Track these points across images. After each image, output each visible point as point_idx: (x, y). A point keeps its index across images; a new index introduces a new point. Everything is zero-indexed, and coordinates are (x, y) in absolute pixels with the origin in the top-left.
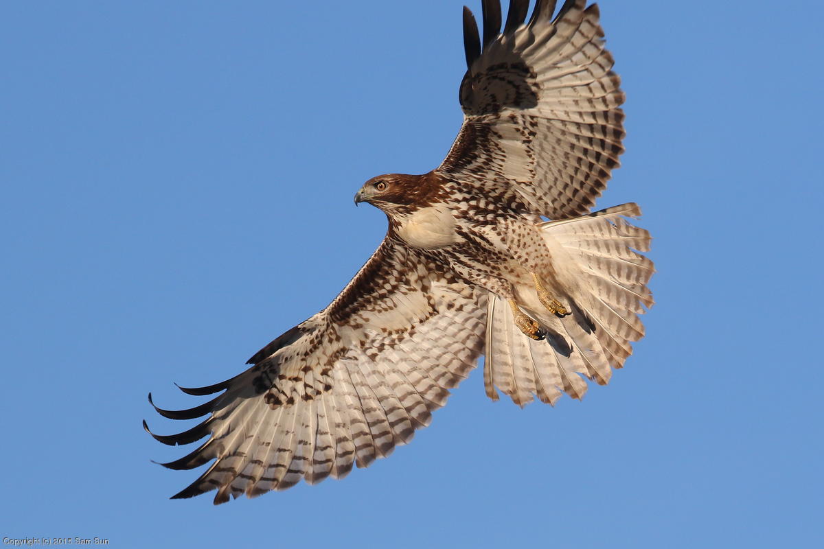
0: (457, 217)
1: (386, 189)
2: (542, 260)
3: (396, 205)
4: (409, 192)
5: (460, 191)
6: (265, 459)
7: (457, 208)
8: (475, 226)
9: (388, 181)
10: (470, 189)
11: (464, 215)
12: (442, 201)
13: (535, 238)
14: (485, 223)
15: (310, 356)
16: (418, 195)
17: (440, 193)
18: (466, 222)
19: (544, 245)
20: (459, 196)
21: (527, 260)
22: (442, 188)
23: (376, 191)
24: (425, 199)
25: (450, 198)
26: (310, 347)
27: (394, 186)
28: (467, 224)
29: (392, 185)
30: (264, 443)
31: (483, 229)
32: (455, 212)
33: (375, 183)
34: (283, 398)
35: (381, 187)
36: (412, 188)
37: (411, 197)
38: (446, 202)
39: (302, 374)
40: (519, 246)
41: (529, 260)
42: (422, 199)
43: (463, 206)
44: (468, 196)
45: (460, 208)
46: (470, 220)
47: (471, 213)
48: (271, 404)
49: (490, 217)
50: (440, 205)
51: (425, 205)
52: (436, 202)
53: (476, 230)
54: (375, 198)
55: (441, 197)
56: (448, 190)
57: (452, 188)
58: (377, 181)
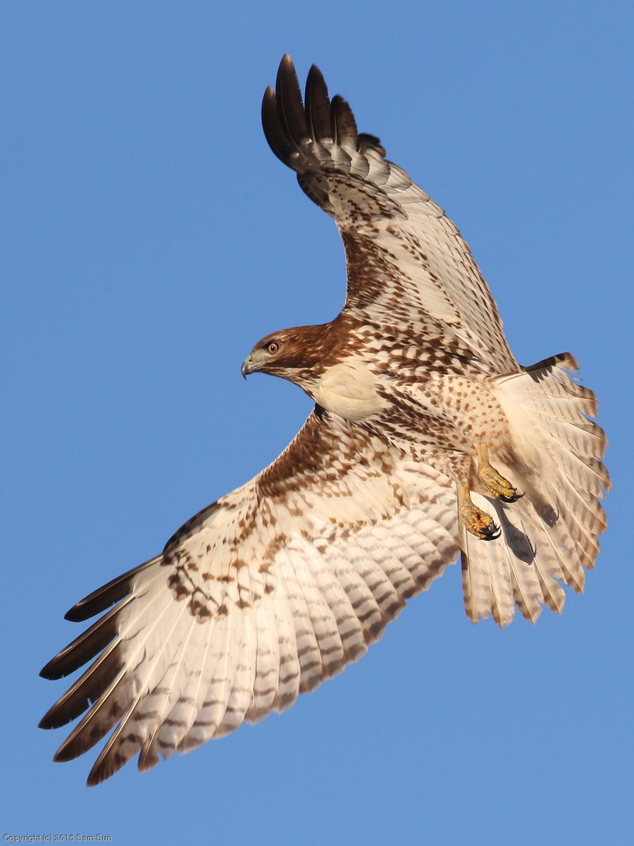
0: (376, 373)
1: (280, 351)
2: (494, 426)
3: (297, 370)
4: (310, 350)
5: (378, 337)
6: (196, 695)
7: (375, 361)
8: (400, 384)
9: (280, 340)
10: (393, 333)
11: (384, 370)
12: (353, 352)
13: (484, 398)
14: (413, 379)
15: (242, 545)
16: (322, 351)
17: (350, 343)
18: (387, 379)
19: (498, 407)
20: (376, 344)
21: (470, 427)
22: (353, 336)
23: (268, 355)
24: (331, 354)
25: (365, 347)
26: (240, 531)
27: (289, 345)
28: (389, 381)
29: (287, 344)
30: (192, 673)
31: (409, 388)
32: (373, 366)
33: (265, 345)
34: (212, 607)
35: (273, 349)
36: (312, 343)
37: (314, 355)
38: (359, 354)
39: (232, 572)
40: (458, 409)
41: (473, 427)
42: (327, 355)
43: (383, 357)
44: (389, 344)
45: (378, 360)
46: (392, 375)
47: (394, 366)
48: (197, 616)
49: (420, 371)
50: (353, 360)
51: (333, 362)
52: (345, 355)
53: (401, 389)
54: (268, 364)
55: (352, 348)
56: (361, 337)
57: (367, 334)
58: (266, 342)
